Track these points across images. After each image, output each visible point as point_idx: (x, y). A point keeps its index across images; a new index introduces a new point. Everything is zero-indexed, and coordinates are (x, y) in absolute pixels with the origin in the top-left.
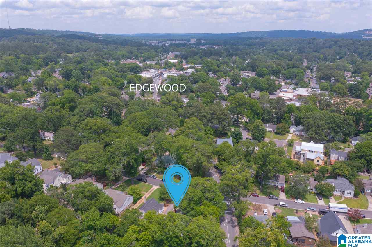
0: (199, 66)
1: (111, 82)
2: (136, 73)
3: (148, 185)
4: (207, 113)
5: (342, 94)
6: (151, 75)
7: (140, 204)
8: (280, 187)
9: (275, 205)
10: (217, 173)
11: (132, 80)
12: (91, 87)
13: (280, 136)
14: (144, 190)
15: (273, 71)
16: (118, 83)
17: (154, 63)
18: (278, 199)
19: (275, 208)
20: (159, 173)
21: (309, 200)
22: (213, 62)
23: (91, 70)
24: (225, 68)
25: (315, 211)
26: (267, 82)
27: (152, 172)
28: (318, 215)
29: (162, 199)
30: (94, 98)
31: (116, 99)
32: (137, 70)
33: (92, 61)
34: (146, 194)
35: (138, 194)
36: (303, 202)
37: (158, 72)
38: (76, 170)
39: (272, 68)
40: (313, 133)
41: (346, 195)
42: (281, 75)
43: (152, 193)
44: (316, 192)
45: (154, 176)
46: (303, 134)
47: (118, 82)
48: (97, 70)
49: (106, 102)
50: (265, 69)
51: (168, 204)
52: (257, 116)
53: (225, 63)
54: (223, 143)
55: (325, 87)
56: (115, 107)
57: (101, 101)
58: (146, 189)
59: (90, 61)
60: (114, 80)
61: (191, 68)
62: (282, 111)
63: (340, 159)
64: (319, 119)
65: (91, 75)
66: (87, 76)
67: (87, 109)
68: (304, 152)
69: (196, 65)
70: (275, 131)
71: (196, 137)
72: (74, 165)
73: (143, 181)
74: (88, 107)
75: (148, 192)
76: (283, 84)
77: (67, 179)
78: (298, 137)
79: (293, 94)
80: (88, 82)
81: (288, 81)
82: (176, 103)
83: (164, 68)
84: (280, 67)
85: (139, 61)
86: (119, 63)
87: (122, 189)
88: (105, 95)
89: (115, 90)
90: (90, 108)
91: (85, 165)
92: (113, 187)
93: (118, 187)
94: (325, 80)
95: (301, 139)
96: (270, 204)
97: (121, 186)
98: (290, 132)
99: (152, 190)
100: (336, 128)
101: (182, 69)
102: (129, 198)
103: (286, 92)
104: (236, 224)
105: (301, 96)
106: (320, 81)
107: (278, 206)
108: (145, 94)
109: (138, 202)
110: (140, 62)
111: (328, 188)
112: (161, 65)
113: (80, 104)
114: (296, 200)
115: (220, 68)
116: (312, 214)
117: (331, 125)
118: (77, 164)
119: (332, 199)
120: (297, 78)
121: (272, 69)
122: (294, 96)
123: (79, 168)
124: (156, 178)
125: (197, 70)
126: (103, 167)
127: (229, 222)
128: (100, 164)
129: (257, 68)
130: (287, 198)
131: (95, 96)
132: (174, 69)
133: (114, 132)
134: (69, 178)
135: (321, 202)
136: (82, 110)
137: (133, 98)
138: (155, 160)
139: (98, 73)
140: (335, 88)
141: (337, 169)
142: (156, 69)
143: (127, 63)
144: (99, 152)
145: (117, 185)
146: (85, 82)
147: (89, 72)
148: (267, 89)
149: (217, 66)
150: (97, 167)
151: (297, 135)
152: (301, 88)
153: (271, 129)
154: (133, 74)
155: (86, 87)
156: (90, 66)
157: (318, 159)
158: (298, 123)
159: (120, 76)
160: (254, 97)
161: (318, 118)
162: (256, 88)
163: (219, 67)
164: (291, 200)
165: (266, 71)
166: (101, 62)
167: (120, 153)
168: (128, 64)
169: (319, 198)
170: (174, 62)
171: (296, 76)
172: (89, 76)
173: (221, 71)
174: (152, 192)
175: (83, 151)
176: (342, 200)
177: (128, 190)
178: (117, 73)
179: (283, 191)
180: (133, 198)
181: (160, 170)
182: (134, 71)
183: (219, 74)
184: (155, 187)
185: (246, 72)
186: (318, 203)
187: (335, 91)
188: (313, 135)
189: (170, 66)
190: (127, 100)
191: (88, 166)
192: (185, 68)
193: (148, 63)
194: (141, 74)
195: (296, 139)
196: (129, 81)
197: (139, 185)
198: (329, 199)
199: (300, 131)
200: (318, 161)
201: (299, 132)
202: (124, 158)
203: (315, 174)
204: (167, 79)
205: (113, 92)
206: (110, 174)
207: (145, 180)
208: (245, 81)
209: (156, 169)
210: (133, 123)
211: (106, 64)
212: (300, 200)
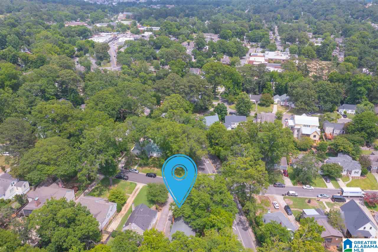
0: (157, 29)
1: (59, 50)
2: (86, 37)
3: (131, 183)
4: (184, 86)
5: (311, 57)
6: (104, 40)
7: (126, 212)
8: (282, 171)
9: (283, 195)
10: (209, 159)
11: (83, 46)
12: (35, 56)
13: (264, 108)
14: (127, 190)
15: (237, 33)
16: (67, 51)
17: (105, 25)
18: (284, 187)
19: (284, 198)
20: (140, 165)
21: (317, 184)
22: (172, 23)
23: (29, 34)
24: (185, 30)
25: (328, 198)
26: (235, 46)
27: (132, 165)
28: (332, 202)
29: (152, 202)
30: (42, 72)
31: (72, 73)
32: (87, 33)
33: (29, 23)
34: (131, 195)
35: (122, 199)
36: (312, 188)
37: (111, 36)
38: (34, 175)
39: (235, 29)
40: (303, 103)
41: (353, 174)
42: (245, 37)
43: (138, 194)
44: (322, 174)
45: (136, 170)
46: (289, 105)
47: (67, 49)
48: (38, 35)
49: (58, 77)
50: (229, 31)
51: (161, 208)
52: (238, 86)
53: (184, 25)
54: (214, 124)
55: (294, 49)
56: (71, 82)
57: (52, 75)
58: (129, 189)
59: (27, 23)
60: (62, 48)
61: (147, 31)
62: (264, 80)
63: (335, 132)
64: (308, 88)
65: (31, 40)
66: (26, 42)
67: (36, 87)
68: (299, 127)
69: (153, 28)
70: (259, 102)
71: (182, 119)
72: (30, 171)
73: (124, 179)
74: (37, 85)
75: (133, 194)
76: (249, 47)
77: (23, 187)
78: (284, 108)
79: (263, 58)
80: (29, 50)
81: (254, 44)
82: (145, 74)
83: (117, 31)
84: (243, 28)
85: (86, 23)
86: (64, 26)
87: (98, 192)
88: (56, 67)
89: (67, 60)
90: (39, 86)
91: (47, 168)
92: (87, 191)
93: (93, 191)
94: (290, 42)
95: (287, 111)
96: (277, 194)
97: (97, 188)
98: (275, 103)
99: (137, 190)
100: (326, 97)
101: (138, 32)
102: (113, 207)
103: (256, 56)
104: (247, 225)
105: (272, 60)
106: (285, 43)
107: (287, 196)
108: (102, 63)
109: (123, 208)
110: (88, 25)
111: (337, 170)
112: (113, 27)
113: (24, 80)
114: (304, 186)
115: (181, 30)
116: (325, 202)
117: (321, 94)
118: (35, 168)
119: (339, 180)
120: (263, 40)
121: (236, 31)
122: (266, 60)
123: (39, 172)
124: (138, 172)
125: (155, 34)
126: (72, 169)
127: (238, 224)
128: (67, 165)
129: (220, 30)
130: (294, 184)
131: (43, 69)
132: (129, 32)
133: (78, 118)
134: (25, 186)
135: (330, 185)
136: (28, 88)
137: (89, 69)
138: (133, 149)
139: (40, 39)
140: (303, 51)
141: (339, 145)
142: (108, 32)
143: (73, 26)
144: (64, 149)
145: (92, 187)
146: (24, 50)
147: (27, 37)
148: (236, 54)
149: (177, 27)
150: (63, 169)
151: (282, 105)
152: (270, 51)
153: (254, 101)
154: (82, 39)
155: (28, 57)
156: (28, 30)
157: (315, 134)
158: (280, 91)
159: (67, 42)
160: (224, 63)
161: (306, 87)
162: (224, 53)
163: (179, 29)
164: (298, 186)
165: (230, 33)
166: (41, 25)
167: (94, 149)
168: (75, 27)
169: (326, 181)
170: (127, 24)
171: (261, 38)
172: (29, 42)
173: (182, 34)
174: (137, 192)
175: (41, 150)
176: (350, 181)
177: (107, 194)
178: (63, 37)
179: (287, 176)
180: (116, 205)
181: (141, 161)
182: (83, 35)
183: (181, 37)
184: (140, 186)
185: (208, 34)
186: (327, 187)
187: (304, 54)
188: (302, 107)
189: (123, 29)
190: (83, 72)
191: (51, 169)
192: (141, 30)
193: (98, 25)
194: (92, 39)
195: (283, 110)
196: (79, 48)
197: (119, 184)
198: (336, 180)
199: (284, 101)
200: (315, 136)
201: (284, 103)
202: (100, 156)
203: (314, 152)
204: (125, 45)
205: (66, 63)
206: (84, 178)
207: (125, 177)
208: (211, 44)
209: (136, 160)
210: (101, 104)
211: (47, 28)
212: (309, 186)
